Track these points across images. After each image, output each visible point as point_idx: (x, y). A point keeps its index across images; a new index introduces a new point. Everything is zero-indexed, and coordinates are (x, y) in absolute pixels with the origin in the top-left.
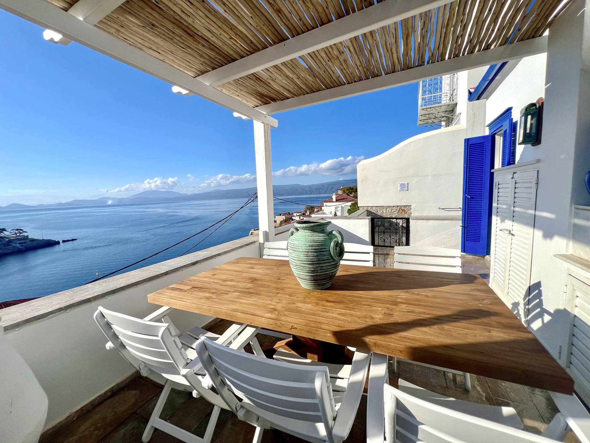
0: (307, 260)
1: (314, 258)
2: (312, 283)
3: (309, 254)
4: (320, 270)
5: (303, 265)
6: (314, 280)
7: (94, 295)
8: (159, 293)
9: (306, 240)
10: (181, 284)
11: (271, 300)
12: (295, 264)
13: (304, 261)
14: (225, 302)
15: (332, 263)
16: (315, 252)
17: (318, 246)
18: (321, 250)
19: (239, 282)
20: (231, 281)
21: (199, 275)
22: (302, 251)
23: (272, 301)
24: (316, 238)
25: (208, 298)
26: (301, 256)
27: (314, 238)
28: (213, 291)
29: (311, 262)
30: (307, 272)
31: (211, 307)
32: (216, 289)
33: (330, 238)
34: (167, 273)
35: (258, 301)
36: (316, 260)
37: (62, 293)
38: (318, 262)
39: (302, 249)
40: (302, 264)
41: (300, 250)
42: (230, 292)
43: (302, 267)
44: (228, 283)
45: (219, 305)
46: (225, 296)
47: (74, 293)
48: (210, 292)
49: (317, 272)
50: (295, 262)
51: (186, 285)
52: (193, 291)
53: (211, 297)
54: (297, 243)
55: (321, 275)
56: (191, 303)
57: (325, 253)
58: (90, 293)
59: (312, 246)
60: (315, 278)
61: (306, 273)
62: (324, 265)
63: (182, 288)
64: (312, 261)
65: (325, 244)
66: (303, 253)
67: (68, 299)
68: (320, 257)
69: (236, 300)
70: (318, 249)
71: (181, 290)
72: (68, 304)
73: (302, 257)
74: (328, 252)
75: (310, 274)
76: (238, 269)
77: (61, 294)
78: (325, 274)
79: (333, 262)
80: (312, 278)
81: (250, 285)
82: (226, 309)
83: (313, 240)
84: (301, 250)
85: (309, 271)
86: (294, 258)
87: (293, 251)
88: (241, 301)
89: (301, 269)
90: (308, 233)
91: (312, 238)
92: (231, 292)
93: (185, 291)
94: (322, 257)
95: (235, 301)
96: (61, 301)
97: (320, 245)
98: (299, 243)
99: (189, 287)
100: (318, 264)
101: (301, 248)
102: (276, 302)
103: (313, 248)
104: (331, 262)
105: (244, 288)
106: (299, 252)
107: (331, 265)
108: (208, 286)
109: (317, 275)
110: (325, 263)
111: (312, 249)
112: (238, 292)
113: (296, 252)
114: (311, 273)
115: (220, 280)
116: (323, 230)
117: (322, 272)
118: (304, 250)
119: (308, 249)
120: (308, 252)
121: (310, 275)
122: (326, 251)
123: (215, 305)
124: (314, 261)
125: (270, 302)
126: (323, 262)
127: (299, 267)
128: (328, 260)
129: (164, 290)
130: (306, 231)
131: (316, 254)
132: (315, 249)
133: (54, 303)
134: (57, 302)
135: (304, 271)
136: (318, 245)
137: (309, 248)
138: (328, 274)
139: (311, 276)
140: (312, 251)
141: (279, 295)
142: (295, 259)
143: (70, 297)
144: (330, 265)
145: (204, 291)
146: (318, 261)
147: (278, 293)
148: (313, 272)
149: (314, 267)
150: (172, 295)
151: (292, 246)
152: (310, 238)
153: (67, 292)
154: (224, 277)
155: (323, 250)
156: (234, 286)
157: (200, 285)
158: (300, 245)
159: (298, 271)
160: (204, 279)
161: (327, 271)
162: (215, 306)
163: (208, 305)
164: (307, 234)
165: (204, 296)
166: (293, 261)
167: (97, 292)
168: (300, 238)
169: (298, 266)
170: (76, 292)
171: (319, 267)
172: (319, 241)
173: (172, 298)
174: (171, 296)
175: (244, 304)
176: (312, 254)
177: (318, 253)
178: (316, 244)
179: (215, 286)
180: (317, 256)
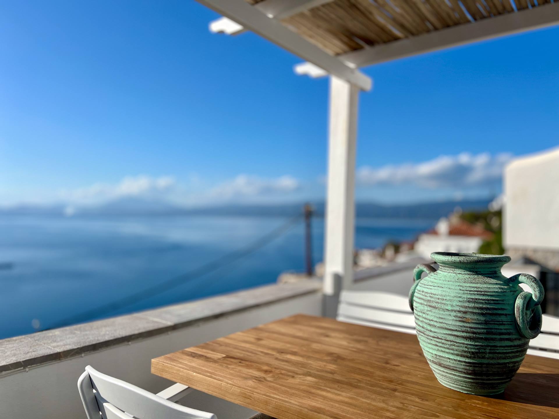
0: (464, 329)
1: (479, 326)
2: (469, 378)
3: (468, 316)
4: (490, 353)
5: (452, 338)
6: (473, 373)
7: (65, 349)
8: (171, 359)
9: (461, 288)
10: (203, 347)
11: (384, 401)
12: (432, 334)
13: (456, 330)
14: (293, 391)
15: (517, 343)
16: (482, 314)
17: (488, 302)
18: (495, 312)
19: (309, 357)
20: (294, 354)
21: (232, 336)
22: (452, 311)
23: (386, 404)
24: (483, 287)
25: (259, 380)
26: (448, 320)
27: (478, 285)
28: (265, 368)
29: (471, 335)
30: (460, 353)
31: (270, 397)
32: (268, 365)
33: (513, 289)
34: (175, 327)
35: (359, 400)
36: (482, 331)
37: (18, 339)
38: (488, 336)
39: (452, 306)
40: (450, 337)
41: (447, 308)
42: (297, 374)
43: (449, 343)
44: (289, 357)
45: (283, 396)
46: (291, 380)
47: (36, 341)
48: (259, 370)
49: (483, 358)
50: (433, 329)
51: (213, 350)
52: (228, 362)
53: (264, 378)
54: (440, 293)
55: (492, 364)
56: (230, 384)
57: (503, 318)
58: (59, 344)
59: (475, 301)
60: (476, 369)
61: (458, 355)
62: (498, 344)
63: (208, 355)
64: (474, 333)
65: (503, 301)
66: (453, 314)
67: (26, 349)
68: (491, 326)
69: (313, 391)
70: (487, 309)
71: (207, 359)
72: (28, 357)
73: (451, 321)
74: (509, 318)
75: (467, 360)
76: (300, 334)
77: (16, 340)
78: (499, 364)
79: (519, 339)
80: (471, 368)
81: (332, 367)
82: (298, 406)
83: (475, 289)
84: (450, 308)
85: (465, 352)
86: (432, 323)
87: (429, 309)
88: (324, 393)
89: (448, 346)
90: (462, 275)
91: (474, 285)
92: (300, 374)
93: (215, 361)
94: (497, 327)
95: (313, 393)
96: (18, 352)
97: (493, 300)
98: (444, 293)
99: (220, 356)
100: (486, 339)
101: (448, 303)
102: (397, 408)
103: (476, 305)
104: (516, 339)
105: (322, 371)
106: (444, 310)
107: (515, 346)
108: (254, 358)
109: (482, 364)
110: (501, 340)
111: (474, 308)
112: (313, 377)
113: (437, 311)
114: (470, 358)
115: (273, 349)
116: (495, 272)
117: (493, 358)
118: (458, 309)
119: (466, 307)
120: (465, 313)
121: (465, 362)
122: (506, 315)
123: (275, 394)
124: (479, 333)
125: (382, 405)
126: (498, 337)
127: (443, 341)
128: (509, 334)
129: (178, 354)
130: (458, 271)
131: (482, 318)
132: (481, 309)
133: (8, 353)
134: (13, 352)
135: (452, 351)
136: (488, 300)
137: (467, 304)
138: (505, 363)
139: (469, 363)
140: (475, 311)
141: (397, 393)
142: (435, 324)
143: (31, 347)
144: (511, 346)
145: (248, 367)
146: (487, 333)
147: (395, 390)
148: (473, 355)
149: (476, 346)
150: (193, 364)
151: (429, 298)
152: (468, 285)
153: (24, 338)
154: (279, 345)
155: (500, 312)
156: (303, 365)
157: (238, 355)
158: (448, 298)
159: (438, 350)
160: (243, 345)
161: (504, 358)
162: (275, 396)
163: (262, 393)
164: (460, 276)
165: (251, 376)
166: (429, 328)
167: (70, 344)
168: (445, 282)
169: (440, 340)
170: (38, 340)
171: (488, 346)
172: (489, 292)
173: (193, 369)
174: (193, 367)
175: (332, 400)
176: (475, 317)
177: (488, 318)
178: (484, 298)
179: (265, 359)
180: (486, 323)
